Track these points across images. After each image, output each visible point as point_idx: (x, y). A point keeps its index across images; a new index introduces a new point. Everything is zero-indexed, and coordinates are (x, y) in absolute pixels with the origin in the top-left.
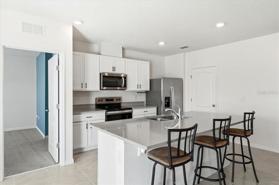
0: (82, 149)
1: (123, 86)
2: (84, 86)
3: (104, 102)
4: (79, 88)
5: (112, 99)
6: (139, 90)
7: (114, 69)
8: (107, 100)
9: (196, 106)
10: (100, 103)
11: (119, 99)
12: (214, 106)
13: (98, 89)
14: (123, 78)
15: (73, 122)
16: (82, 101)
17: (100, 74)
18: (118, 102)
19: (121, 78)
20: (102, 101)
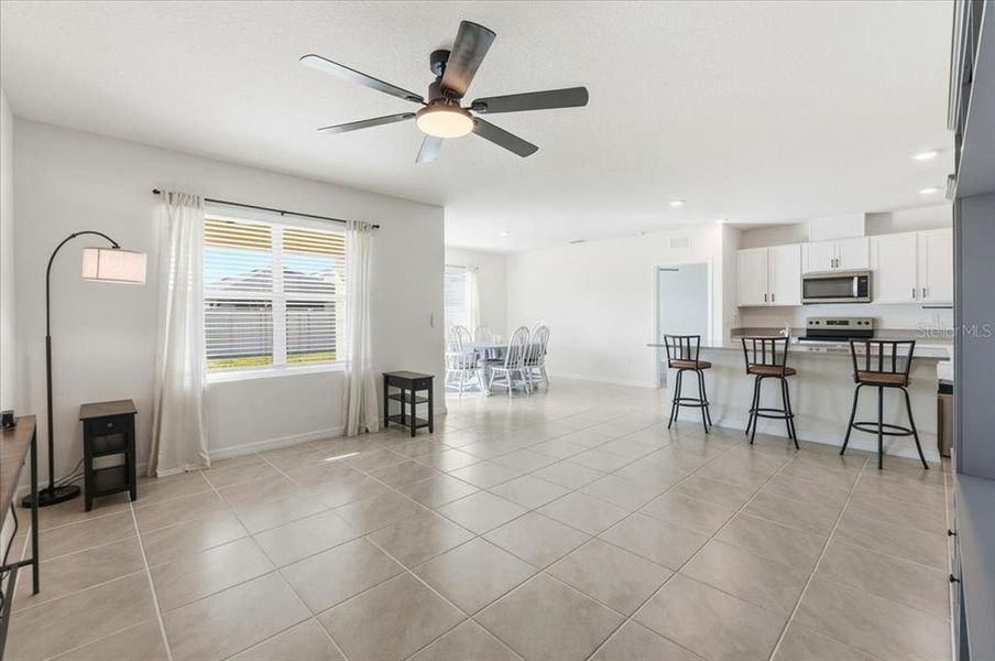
1: (856, 295)
2: (769, 298)
3: (823, 326)
4: (760, 302)
7: (836, 263)
8: (833, 321)
10: (815, 326)
11: (866, 322)
13: (801, 303)
14: (856, 280)
17: (802, 277)
18: (864, 327)
19: (852, 278)
20: (818, 323)
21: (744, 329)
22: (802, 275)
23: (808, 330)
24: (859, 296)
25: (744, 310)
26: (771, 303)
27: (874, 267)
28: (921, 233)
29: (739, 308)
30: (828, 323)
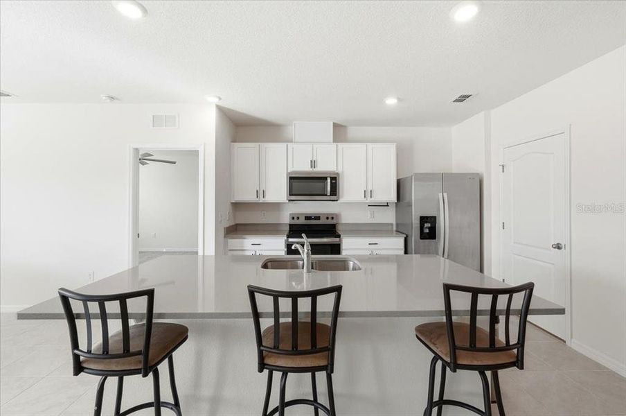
1: (329, 194)
2: (260, 195)
3: (302, 221)
4: (252, 198)
5: (317, 217)
6: (369, 200)
7: (313, 164)
9: (515, 243)
10: (296, 222)
11: (333, 216)
12: (558, 247)
13: (287, 200)
14: (329, 180)
18: (330, 222)
19: (325, 179)
20: (298, 218)
21: (237, 225)
22: (288, 174)
23: (290, 225)
24: (331, 195)
25: (237, 206)
26: (261, 200)
27: (340, 171)
28: (370, 145)
29: (232, 203)
30: (307, 218)
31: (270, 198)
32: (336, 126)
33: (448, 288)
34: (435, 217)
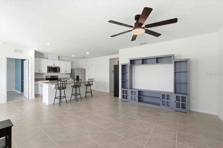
0: (39, 94)
1: (58, 71)
2: (40, 71)
4: (38, 72)
5: (53, 77)
6: (66, 73)
7: (54, 64)
8: (51, 77)
10: (48, 78)
11: (57, 76)
13: (47, 72)
14: (58, 68)
15: (35, 84)
16: (39, 77)
17: (48, 67)
18: (56, 77)
20: (48, 77)
27: (60, 66)
31: (42, 72)
32: (58, 56)
33: (88, 79)
34: (79, 76)
